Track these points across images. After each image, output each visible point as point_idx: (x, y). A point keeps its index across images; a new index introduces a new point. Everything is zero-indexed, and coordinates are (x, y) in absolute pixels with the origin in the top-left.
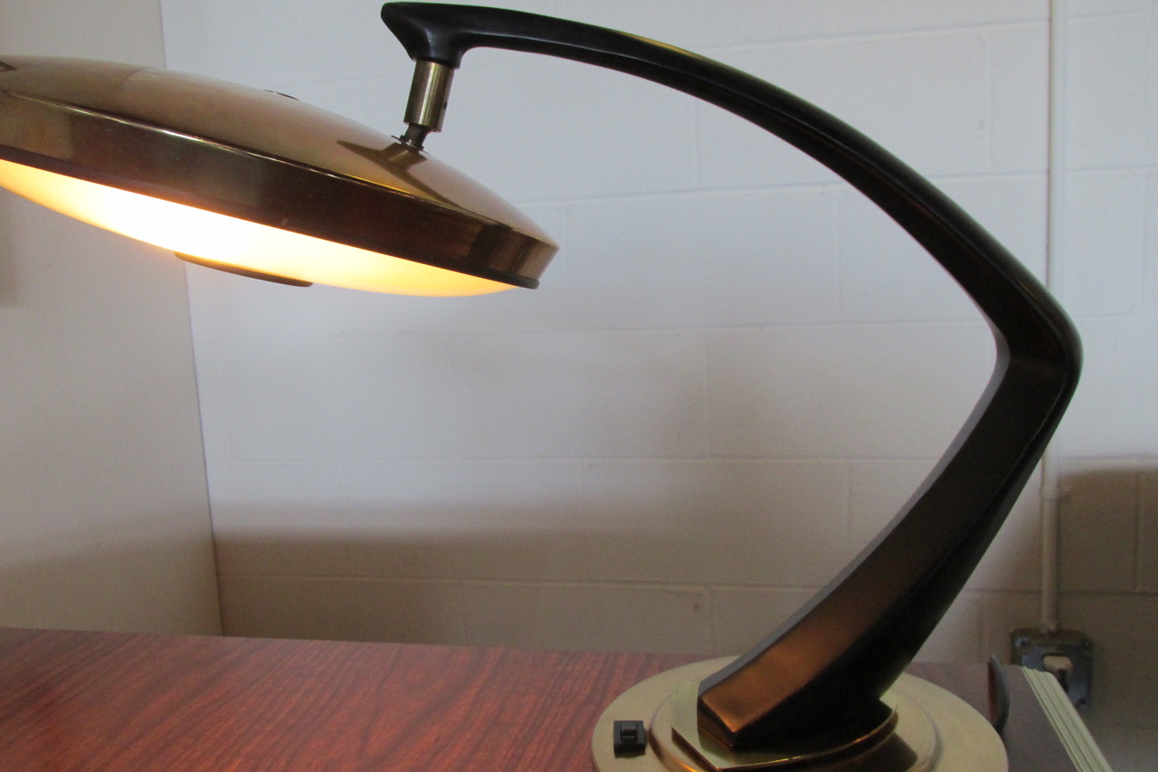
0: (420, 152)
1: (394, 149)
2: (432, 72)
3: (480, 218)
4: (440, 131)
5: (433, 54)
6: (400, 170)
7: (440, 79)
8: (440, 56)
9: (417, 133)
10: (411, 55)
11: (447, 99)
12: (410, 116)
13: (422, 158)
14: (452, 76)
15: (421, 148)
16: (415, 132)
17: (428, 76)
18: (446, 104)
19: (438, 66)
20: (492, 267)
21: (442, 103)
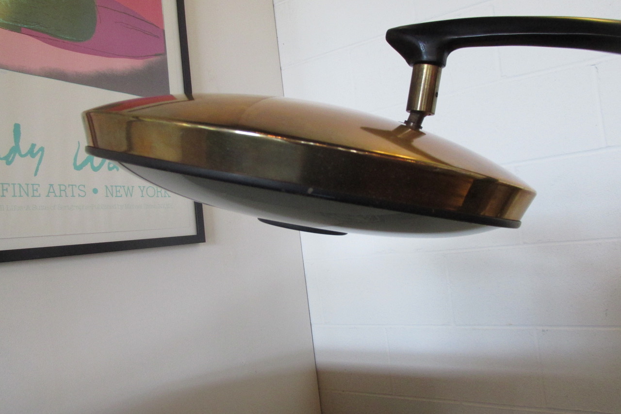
0: (420, 130)
1: (401, 128)
2: (425, 71)
3: (472, 174)
4: (433, 114)
5: (425, 58)
6: (407, 143)
7: (432, 76)
8: (430, 58)
9: (417, 116)
10: (409, 63)
11: (438, 90)
12: (411, 106)
13: (422, 134)
14: (440, 72)
15: (421, 128)
16: (416, 117)
17: (422, 75)
18: (437, 93)
19: (429, 66)
20: (482, 214)
21: (434, 94)
